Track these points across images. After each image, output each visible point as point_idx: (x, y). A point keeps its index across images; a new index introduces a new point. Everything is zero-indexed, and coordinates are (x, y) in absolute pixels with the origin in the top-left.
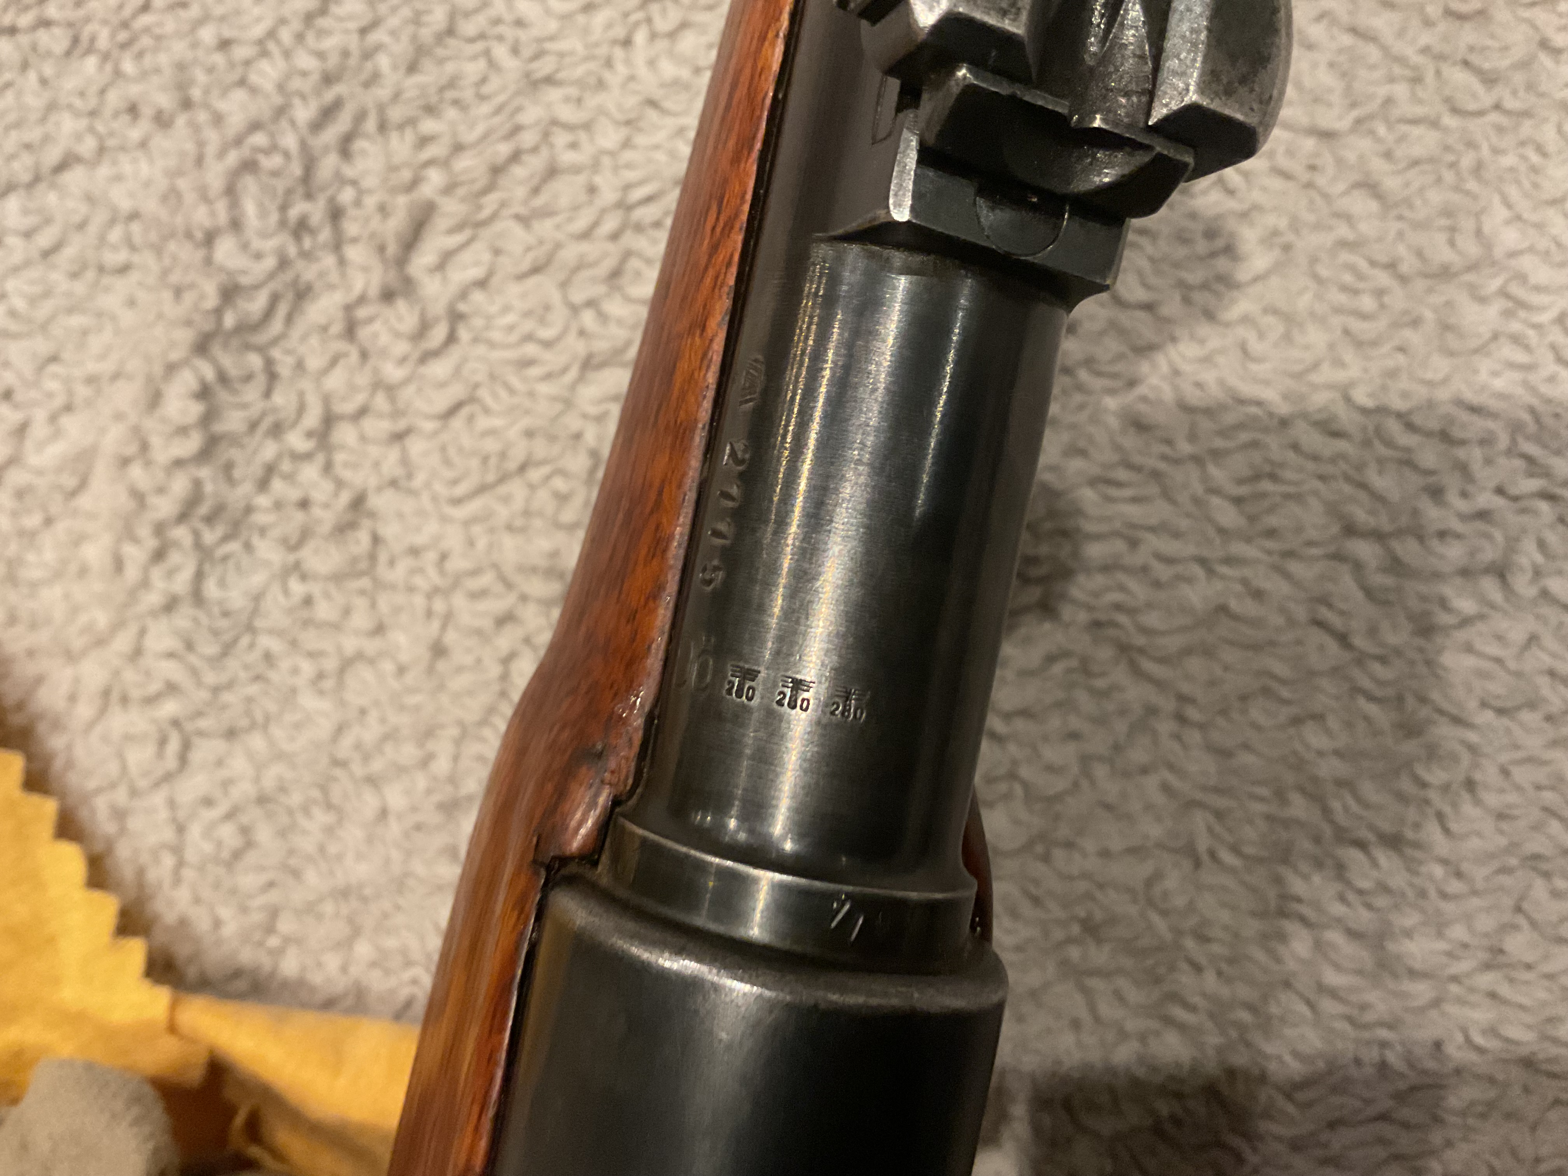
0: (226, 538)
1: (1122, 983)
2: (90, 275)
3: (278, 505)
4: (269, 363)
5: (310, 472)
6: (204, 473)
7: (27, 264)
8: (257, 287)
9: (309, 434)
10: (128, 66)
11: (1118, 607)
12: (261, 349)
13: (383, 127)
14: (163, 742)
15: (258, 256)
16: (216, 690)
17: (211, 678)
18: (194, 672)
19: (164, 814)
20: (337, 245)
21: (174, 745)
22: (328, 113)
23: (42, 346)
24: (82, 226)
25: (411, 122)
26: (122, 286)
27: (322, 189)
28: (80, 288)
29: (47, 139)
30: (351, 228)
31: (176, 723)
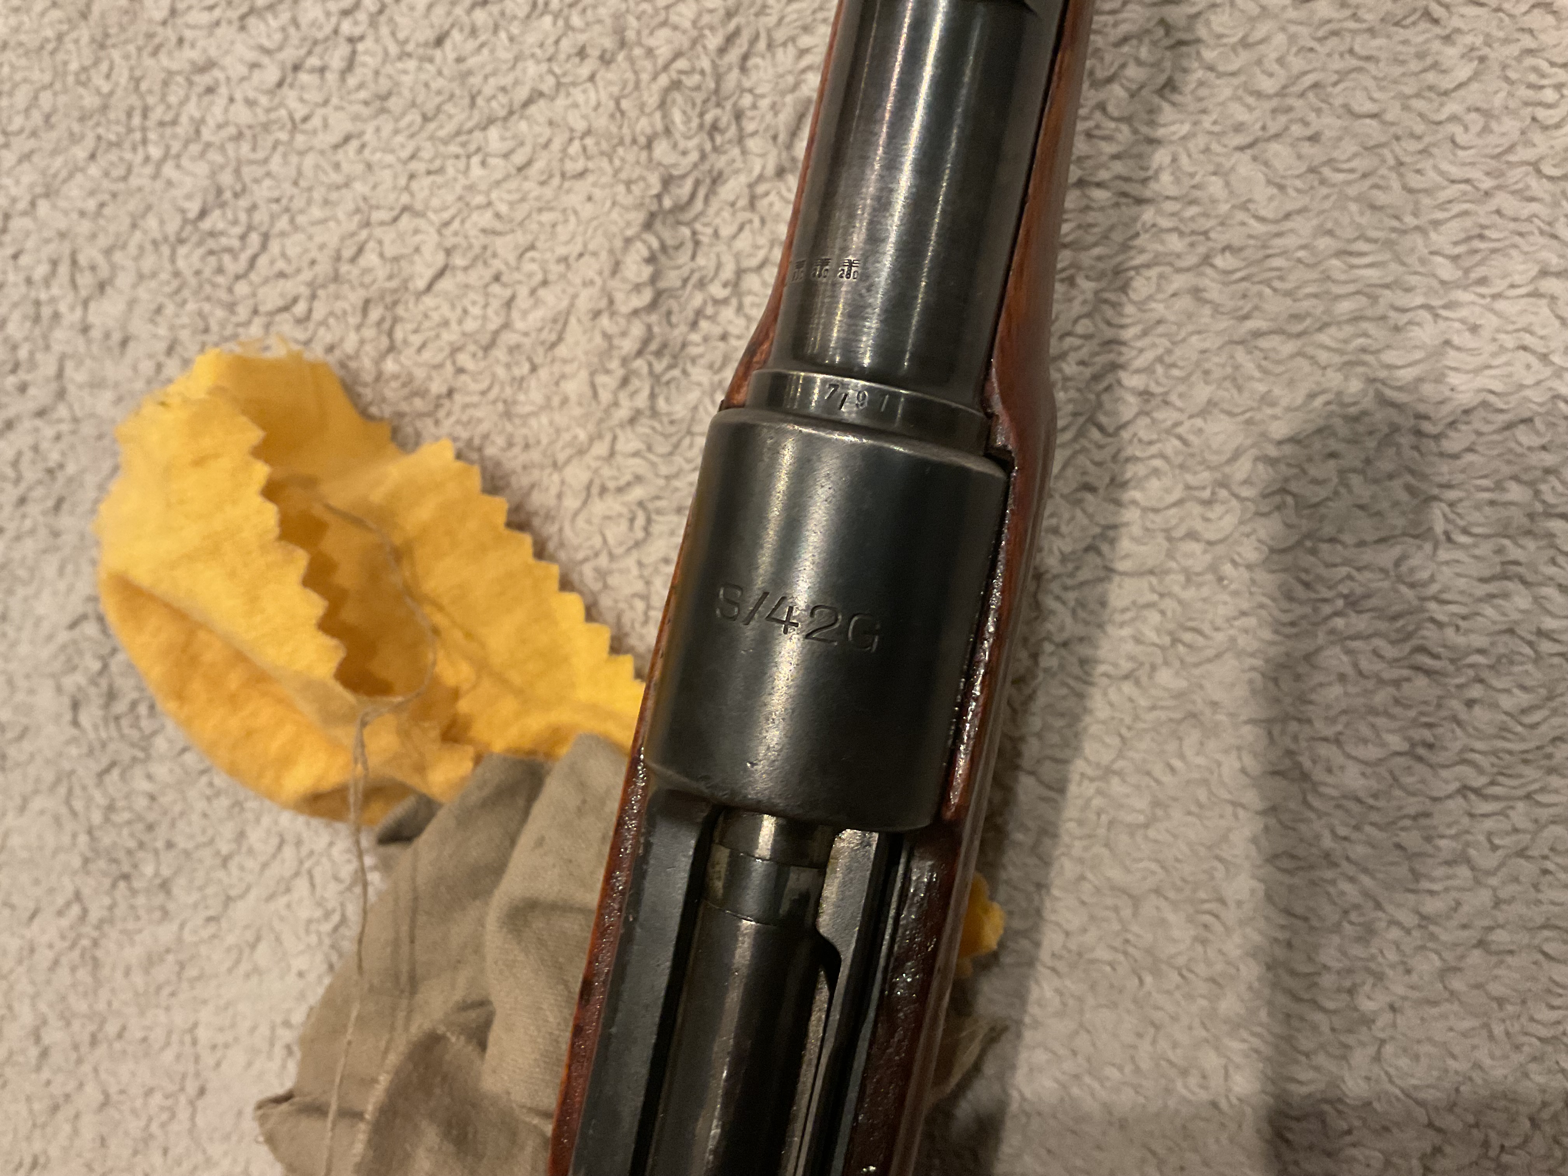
0: (671, 367)
1: (1379, 643)
2: (556, 181)
3: (706, 339)
4: (694, 233)
5: (728, 313)
6: (654, 318)
7: (507, 177)
8: (684, 177)
9: (725, 285)
10: (576, 20)
11: (1364, 350)
12: (688, 224)
13: (770, 46)
14: (632, 520)
15: (684, 153)
16: (668, 478)
17: (664, 470)
18: (653, 465)
19: (635, 571)
20: (741, 139)
21: (640, 521)
22: (730, 39)
23: (522, 239)
24: (546, 146)
25: (793, 39)
26: (582, 187)
27: (727, 98)
28: (548, 192)
29: (516, 82)
30: (750, 127)
31: (641, 504)
